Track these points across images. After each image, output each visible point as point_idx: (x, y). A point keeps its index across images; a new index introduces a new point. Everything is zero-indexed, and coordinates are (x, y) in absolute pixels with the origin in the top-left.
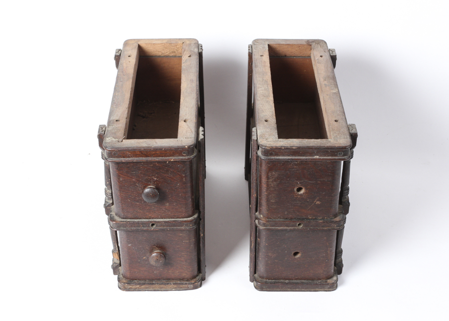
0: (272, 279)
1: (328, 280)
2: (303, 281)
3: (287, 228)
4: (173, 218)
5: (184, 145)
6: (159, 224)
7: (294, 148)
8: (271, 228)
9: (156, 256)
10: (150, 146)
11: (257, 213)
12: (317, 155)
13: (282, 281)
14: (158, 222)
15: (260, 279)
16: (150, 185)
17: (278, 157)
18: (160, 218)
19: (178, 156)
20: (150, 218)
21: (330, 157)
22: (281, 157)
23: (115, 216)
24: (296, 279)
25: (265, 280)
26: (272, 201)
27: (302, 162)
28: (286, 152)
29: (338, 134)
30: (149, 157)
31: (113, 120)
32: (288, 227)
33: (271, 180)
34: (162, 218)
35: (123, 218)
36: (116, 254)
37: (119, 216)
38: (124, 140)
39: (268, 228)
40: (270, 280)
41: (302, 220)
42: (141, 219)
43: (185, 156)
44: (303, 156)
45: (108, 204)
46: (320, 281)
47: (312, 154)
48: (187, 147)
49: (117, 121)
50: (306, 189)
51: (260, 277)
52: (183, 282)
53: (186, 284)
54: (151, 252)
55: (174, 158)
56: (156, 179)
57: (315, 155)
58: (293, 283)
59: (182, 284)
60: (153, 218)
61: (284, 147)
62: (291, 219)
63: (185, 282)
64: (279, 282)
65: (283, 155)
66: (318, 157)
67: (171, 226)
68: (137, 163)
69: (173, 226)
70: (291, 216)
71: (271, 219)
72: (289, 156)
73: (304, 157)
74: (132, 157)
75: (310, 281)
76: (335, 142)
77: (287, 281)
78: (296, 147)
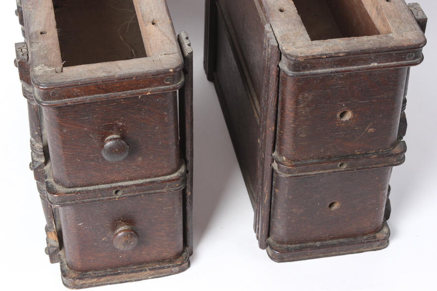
0: (295, 244)
1: (377, 235)
2: (342, 240)
3: (324, 172)
4: (149, 178)
5: (166, 67)
6: (126, 189)
7: (341, 55)
8: (299, 174)
9: (124, 236)
10: (111, 74)
11: (275, 154)
12: (376, 62)
13: (310, 244)
14: (126, 187)
15: (278, 245)
16: (112, 134)
17: (315, 72)
18: (128, 181)
19: (157, 86)
20: (112, 183)
21: (395, 63)
22: (319, 71)
23: (54, 184)
24: (331, 239)
25: (285, 246)
26: (301, 135)
27: (350, 75)
28: (327, 62)
29: (400, 23)
30: (110, 92)
31: (36, 33)
32: (325, 170)
33: (302, 106)
34: (132, 180)
35: (70, 187)
36: (53, 233)
37: (63, 185)
38: (65, 69)
39: (294, 175)
40: (293, 246)
41: (345, 158)
42: (98, 184)
43: (169, 85)
44: (354, 65)
45: (38, 165)
46: (365, 237)
47: (366, 61)
48: (171, 70)
49: (41, 33)
50: (354, 113)
51: (278, 242)
52: (163, 265)
53: (169, 267)
54: (114, 228)
55: (151, 89)
56: (121, 124)
57: (373, 62)
58: (328, 246)
59: (164, 268)
60: (117, 182)
61: (326, 55)
62: (330, 157)
63: (167, 265)
64: (307, 247)
65: (324, 67)
66: (376, 64)
67: (147, 190)
68: (92, 103)
69: (150, 190)
70: (329, 154)
71: (298, 160)
72: (331, 67)
73: (355, 67)
74: (82, 95)
75: (352, 239)
76: (401, 38)
77: (318, 244)
78: (344, 52)
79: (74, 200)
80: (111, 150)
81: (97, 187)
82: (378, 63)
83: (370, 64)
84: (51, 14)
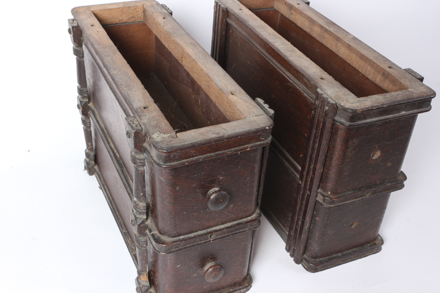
0: (325, 257)
1: (376, 242)
2: (354, 249)
3: (356, 200)
4: (236, 220)
5: (263, 125)
6: (219, 232)
7: (385, 106)
8: (340, 204)
9: (214, 270)
10: (221, 135)
12: (404, 110)
13: (335, 255)
14: (220, 230)
15: (312, 260)
16: (214, 187)
17: (365, 121)
18: (220, 225)
19: (255, 142)
20: (208, 228)
21: (416, 110)
22: (368, 120)
23: (160, 235)
24: (348, 250)
25: (318, 260)
26: (345, 174)
27: (386, 123)
28: (375, 113)
30: (218, 151)
31: (140, 108)
32: (356, 198)
33: (350, 150)
34: (222, 224)
35: (175, 237)
36: (145, 276)
37: (169, 236)
38: (178, 134)
39: (336, 205)
40: (323, 258)
41: (369, 187)
42: (197, 231)
43: (263, 140)
44: (391, 114)
45: (141, 221)
46: (369, 245)
47: (399, 111)
48: (267, 128)
49: (144, 108)
50: (382, 152)
51: (312, 258)
52: (235, 289)
53: (240, 289)
54: (203, 265)
55: (250, 145)
56: (221, 178)
57: (402, 111)
58: (346, 254)
60: (211, 227)
61: (375, 107)
62: (360, 188)
63: (238, 288)
64: (333, 258)
65: (371, 117)
66: (404, 112)
67: (234, 231)
69: (236, 230)
70: (360, 186)
71: (340, 193)
72: (376, 117)
73: (391, 116)
74: (197, 156)
75: (361, 248)
77: (339, 254)
78: (386, 104)
79: (178, 247)
80: (217, 201)
81: (196, 234)
82: (406, 111)
83: (400, 112)
84: (145, 93)
